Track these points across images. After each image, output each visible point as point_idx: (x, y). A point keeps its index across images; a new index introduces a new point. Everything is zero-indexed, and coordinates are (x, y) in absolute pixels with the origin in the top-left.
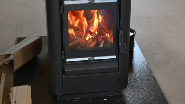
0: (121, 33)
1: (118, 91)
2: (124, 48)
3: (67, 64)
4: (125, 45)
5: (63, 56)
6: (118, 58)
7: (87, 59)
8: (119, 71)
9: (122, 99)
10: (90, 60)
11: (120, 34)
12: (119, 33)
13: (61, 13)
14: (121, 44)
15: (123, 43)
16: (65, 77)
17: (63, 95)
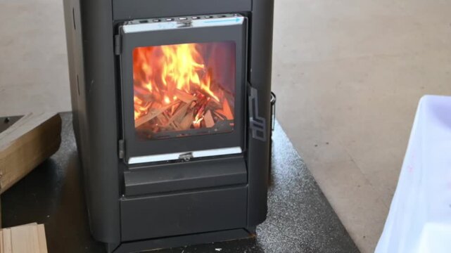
0: (252, 95)
1: (244, 229)
2: (260, 130)
3: (130, 169)
4: (261, 122)
5: (121, 152)
6: (245, 153)
7: (175, 156)
8: (247, 183)
9: (256, 247)
10: (183, 159)
11: (250, 98)
12: (248, 95)
13: (118, 53)
14: (254, 119)
15: (257, 117)
16: (126, 200)
17: (122, 243)
